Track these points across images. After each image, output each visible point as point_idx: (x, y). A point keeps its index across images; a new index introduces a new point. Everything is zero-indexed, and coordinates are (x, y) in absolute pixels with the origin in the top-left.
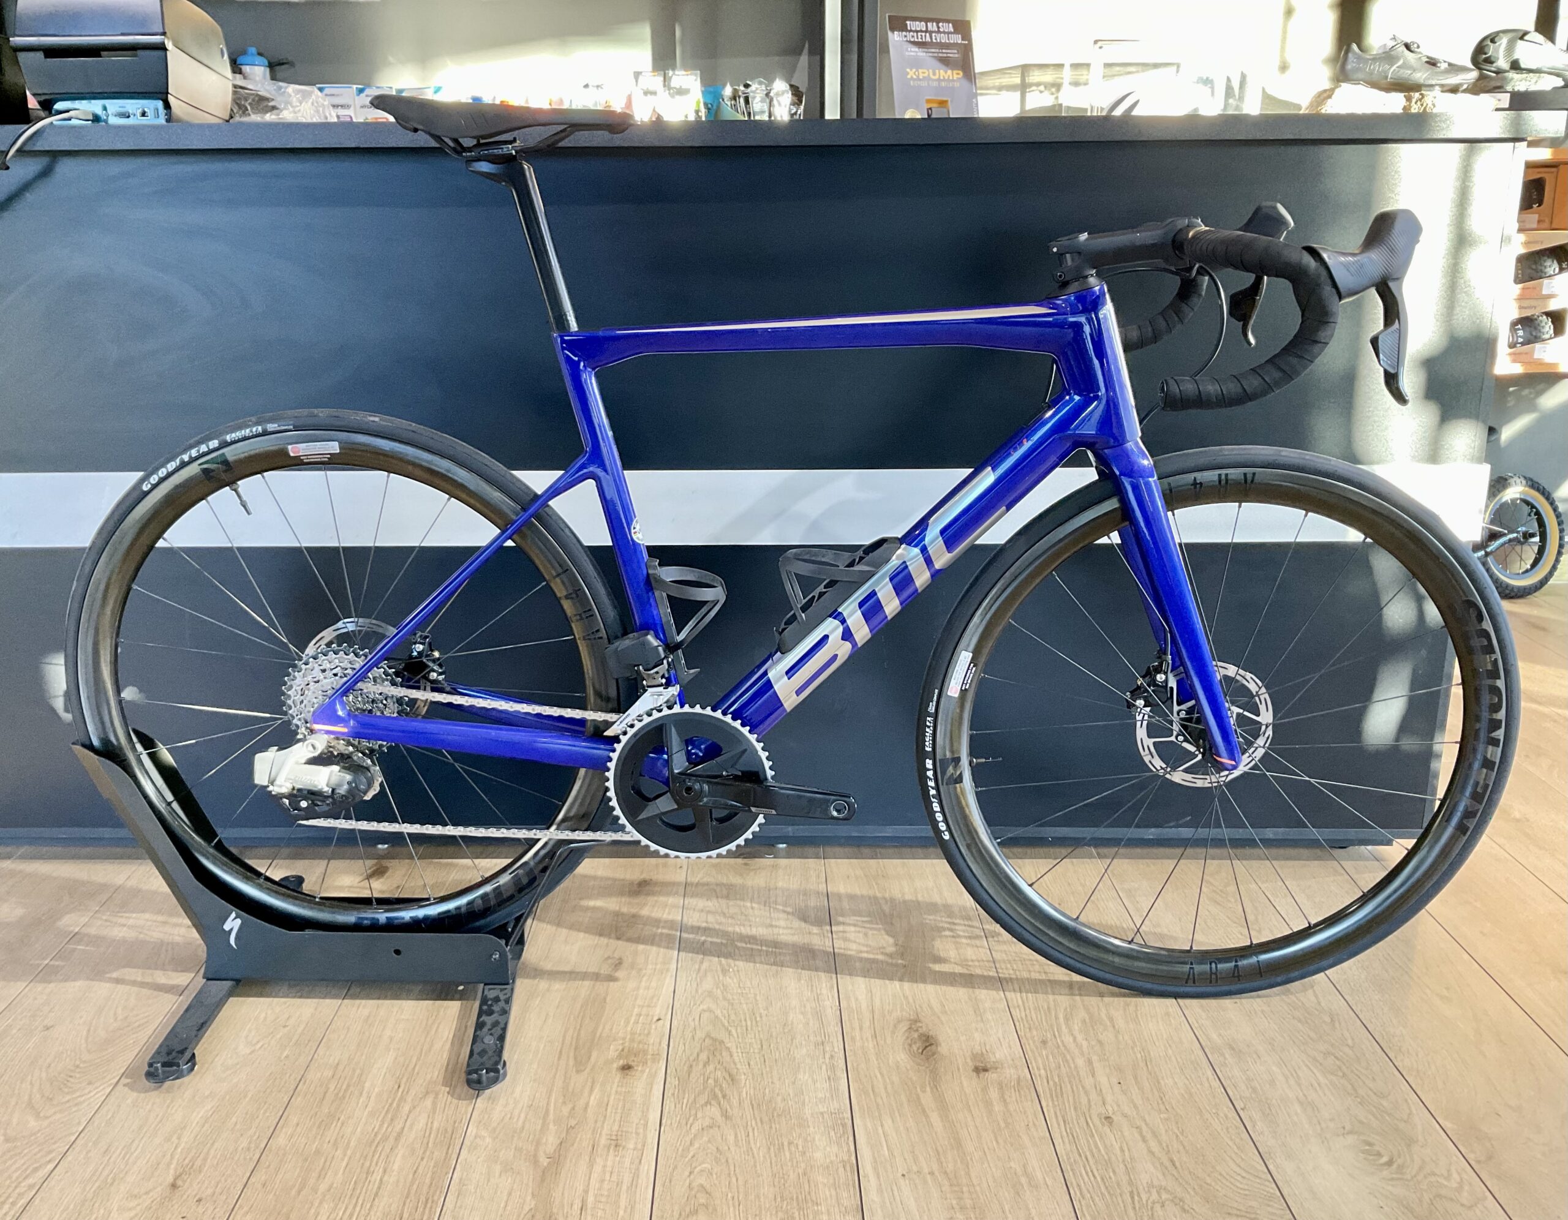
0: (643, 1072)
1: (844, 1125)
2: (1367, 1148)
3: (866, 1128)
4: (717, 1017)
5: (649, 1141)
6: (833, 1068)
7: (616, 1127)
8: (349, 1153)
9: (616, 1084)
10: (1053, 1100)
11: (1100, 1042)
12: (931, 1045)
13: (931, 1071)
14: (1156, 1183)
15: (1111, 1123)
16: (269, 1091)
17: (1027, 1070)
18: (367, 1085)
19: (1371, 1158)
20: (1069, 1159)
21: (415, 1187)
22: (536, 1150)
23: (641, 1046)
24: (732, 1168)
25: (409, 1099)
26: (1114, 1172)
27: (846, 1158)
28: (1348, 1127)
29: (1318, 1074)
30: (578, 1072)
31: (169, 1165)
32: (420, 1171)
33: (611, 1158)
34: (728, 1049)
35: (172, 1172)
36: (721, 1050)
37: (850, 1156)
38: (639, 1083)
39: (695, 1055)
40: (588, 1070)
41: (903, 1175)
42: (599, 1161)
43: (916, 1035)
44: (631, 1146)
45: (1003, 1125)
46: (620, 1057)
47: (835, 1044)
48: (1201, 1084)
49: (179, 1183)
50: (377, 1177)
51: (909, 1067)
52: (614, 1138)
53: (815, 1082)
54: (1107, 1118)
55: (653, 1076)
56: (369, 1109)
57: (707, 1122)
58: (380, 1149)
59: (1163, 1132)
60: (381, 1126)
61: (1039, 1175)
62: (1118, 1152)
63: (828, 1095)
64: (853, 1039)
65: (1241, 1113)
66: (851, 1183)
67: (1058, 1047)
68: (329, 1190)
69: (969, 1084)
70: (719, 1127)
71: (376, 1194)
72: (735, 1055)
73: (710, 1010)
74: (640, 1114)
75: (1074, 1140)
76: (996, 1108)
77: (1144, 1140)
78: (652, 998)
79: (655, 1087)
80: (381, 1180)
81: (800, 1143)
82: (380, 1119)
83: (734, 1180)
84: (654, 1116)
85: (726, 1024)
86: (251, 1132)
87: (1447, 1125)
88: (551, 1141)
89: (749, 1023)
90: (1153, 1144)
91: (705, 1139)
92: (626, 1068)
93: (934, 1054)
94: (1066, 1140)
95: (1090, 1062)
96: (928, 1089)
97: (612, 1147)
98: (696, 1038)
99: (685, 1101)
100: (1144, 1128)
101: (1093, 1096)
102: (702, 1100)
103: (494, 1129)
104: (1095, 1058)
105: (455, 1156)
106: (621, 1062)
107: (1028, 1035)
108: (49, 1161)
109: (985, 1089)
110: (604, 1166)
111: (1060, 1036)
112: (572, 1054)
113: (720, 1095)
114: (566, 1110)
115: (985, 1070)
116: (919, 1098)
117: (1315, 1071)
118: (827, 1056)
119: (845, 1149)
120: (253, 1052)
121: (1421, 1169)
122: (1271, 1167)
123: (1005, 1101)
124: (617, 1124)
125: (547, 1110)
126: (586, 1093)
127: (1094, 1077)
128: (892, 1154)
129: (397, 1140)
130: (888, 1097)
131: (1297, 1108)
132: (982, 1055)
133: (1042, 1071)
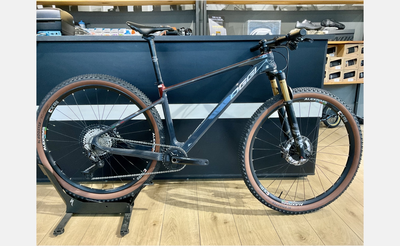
0: (158, 225)
1: (198, 235)
2: (300, 236)
4: (173, 214)
5: (159, 239)
6: (196, 223)
9: (152, 228)
10: (239, 228)
11: (249, 217)
12: (216, 218)
13: (216, 223)
15: (251, 233)
16: (81, 231)
17: (234, 222)
19: (301, 238)
20: (242, 240)
22: (135, 241)
23: (158, 220)
25: (110, 232)
26: (251, 242)
27: (198, 241)
28: (297, 232)
30: (145, 226)
33: (151, 243)
36: (174, 220)
38: (157, 228)
39: (169, 221)
40: (147, 225)
42: (148, 244)
43: (213, 216)
44: (155, 240)
45: (229, 234)
46: (153, 222)
47: (197, 219)
51: (211, 223)
52: (151, 239)
53: (192, 226)
56: (102, 234)
57: (170, 235)
58: (103, 242)
59: (261, 234)
61: (236, 243)
62: (252, 238)
63: (195, 229)
64: (200, 217)
65: (276, 230)
67: (241, 218)
69: (223, 226)
70: (173, 236)
72: (177, 221)
73: (172, 212)
74: (157, 234)
75: (243, 236)
76: (228, 230)
77: (257, 236)
78: (160, 211)
79: (160, 228)
81: (189, 239)
82: (104, 236)
84: (160, 234)
85: (175, 215)
87: (316, 231)
88: (139, 240)
89: (180, 215)
90: (259, 237)
91: (170, 238)
92: (155, 225)
93: (216, 220)
95: (247, 220)
96: (215, 227)
97: (151, 241)
98: (169, 218)
99: (166, 231)
100: (257, 233)
101: (248, 228)
102: (170, 230)
105: (119, 243)
106: (154, 223)
109: (226, 227)
112: (143, 223)
113: (173, 229)
114: (142, 233)
115: (226, 223)
118: (195, 221)
120: (78, 223)
121: (311, 240)
122: (282, 240)
123: (230, 229)
124: (152, 236)
125: (138, 233)
126: (146, 230)
127: (248, 223)
128: (207, 240)
129: (107, 240)
130: (207, 229)
131: (287, 228)
132: (226, 220)
133: (238, 223)
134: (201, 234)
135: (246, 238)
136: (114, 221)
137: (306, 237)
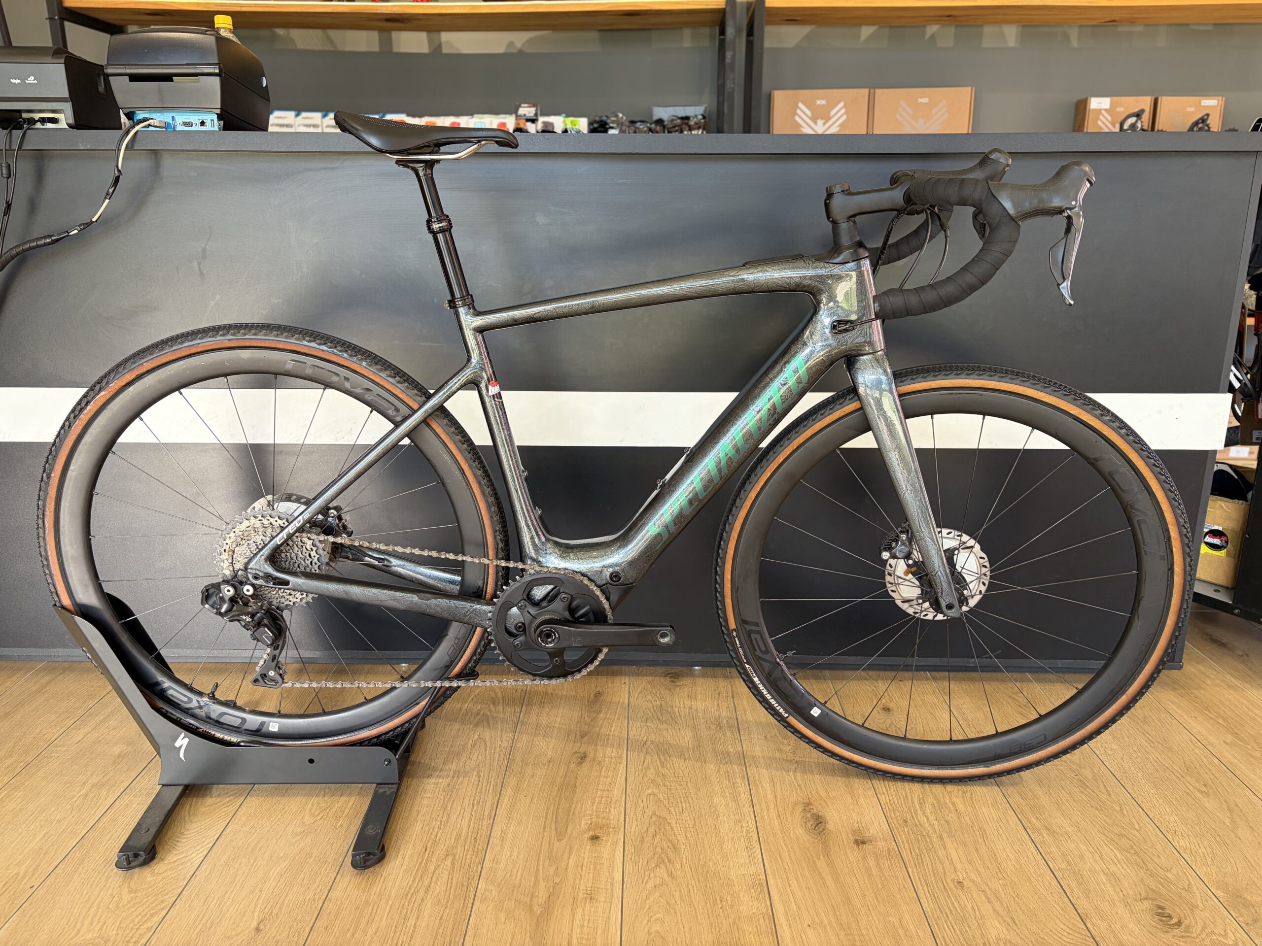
0: (607, 841)
1: (761, 885)
2: (1160, 911)
3: (777, 887)
4: (659, 800)
5: (615, 895)
6: (749, 839)
7: (590, 885)
8: (390, 903)
9: (588, 850)
10: (916, 868)
11: (947, 822)
12: (821, 823)
13: (823, 843)
14: (1002, 936)
15: (962, 887)
16: (328, 852)
17: (894, 844)
19: (1164, 919)
20: (933, 915)
21: (441, 930)
22: (531, 900)
23: (604, 821)
24: (679, 916)
25: (434, 860)
26: (969, 926)
27: (764, 911)
28: (1143, 894)
29: (1115, 851)
30: (558, 840)
31: (253, 913)
32: (444, 918)
33: (587, 908)
34: (669, 823)
35: (256, 918)
36: (664, 825)
37: (767, 910)
38: (605, 850)
39: (645, 828)
40: (567, 837)
41: (809, 926)
42: (579, 911)
43: (809, 815)
44: (602, 899)
45: (880, 886)
46: (589, 829)
47: (749, 821)
48: (1027, 857)
49: (262, 927)
50: (411, 922)
51: (806, 840)
52: (589, 892)
53: (737, 851)
54: (959, 882)
55: (615, 844)
56: (405, 867)
57: (658, 881)
58: (413, 899)
59: (1003, 895)
61: (912, 927)
62: (971, 912)
63: (747, 861)
64: (762, 817)
65: (1061, 881)
66: (769, 931)
67: (916, 826)
68: (376, 933)
69: (853, 855)
70: (667, 885)
71: (412, 936)
72: (675, 829)
73: (654, 794)
74: (607, 874)
75: (936, 900)
76: (874, 873)
77: (990, 902)
78: (611, 784)
79: (617, 853)
80: (415, 924)
81: (729, 899)
82: (413, 875)
83: (681, 927)
84: (618, 876)
85: (667, 805)
86: (315, 885)
87: (1219, 893)
88: (542, 895)
89: (684, 804)
90: (996, 904)
91: (657, 894)
92: (595, 838)
93: (823, 830)
94: (930, 900)
95: (941, 837)
96: (822, 857)
97: (588, 900)
98: (645, 817)
99: (640, 864)
100: (988, 891)
101: (947, 864)
102: (653, 863)
103: (499, 885)
104: (945, 835)
105: (470, 905)
106: (591, 833)
107: (893, 816)
108: (163, 909)
109: (864, 858)
110: (583, 915)
111: (917, 818)
112: (553, 828)
113: (667, 861)
114: (552, 870)
115: (863, 843)
116: (815, 864)
117: (1113, 849)
118: (744, 830)
119: (763, 905)
120: (314, 822)
121: (1204, 928)
122: (1089, 925)
123: (880, 867)
124: (591, 881)
125: (538, 870)
126: (566, 857)
127: (945, 848)
128: (799, 907)
129: (426, 892)
130: (792, 862)
131: (1103, 877)
132: (860, 830)
133: (906, 844)
134: (771, 882)
135: (946, 908)
136: (445, 818)
137: (1182, 916)
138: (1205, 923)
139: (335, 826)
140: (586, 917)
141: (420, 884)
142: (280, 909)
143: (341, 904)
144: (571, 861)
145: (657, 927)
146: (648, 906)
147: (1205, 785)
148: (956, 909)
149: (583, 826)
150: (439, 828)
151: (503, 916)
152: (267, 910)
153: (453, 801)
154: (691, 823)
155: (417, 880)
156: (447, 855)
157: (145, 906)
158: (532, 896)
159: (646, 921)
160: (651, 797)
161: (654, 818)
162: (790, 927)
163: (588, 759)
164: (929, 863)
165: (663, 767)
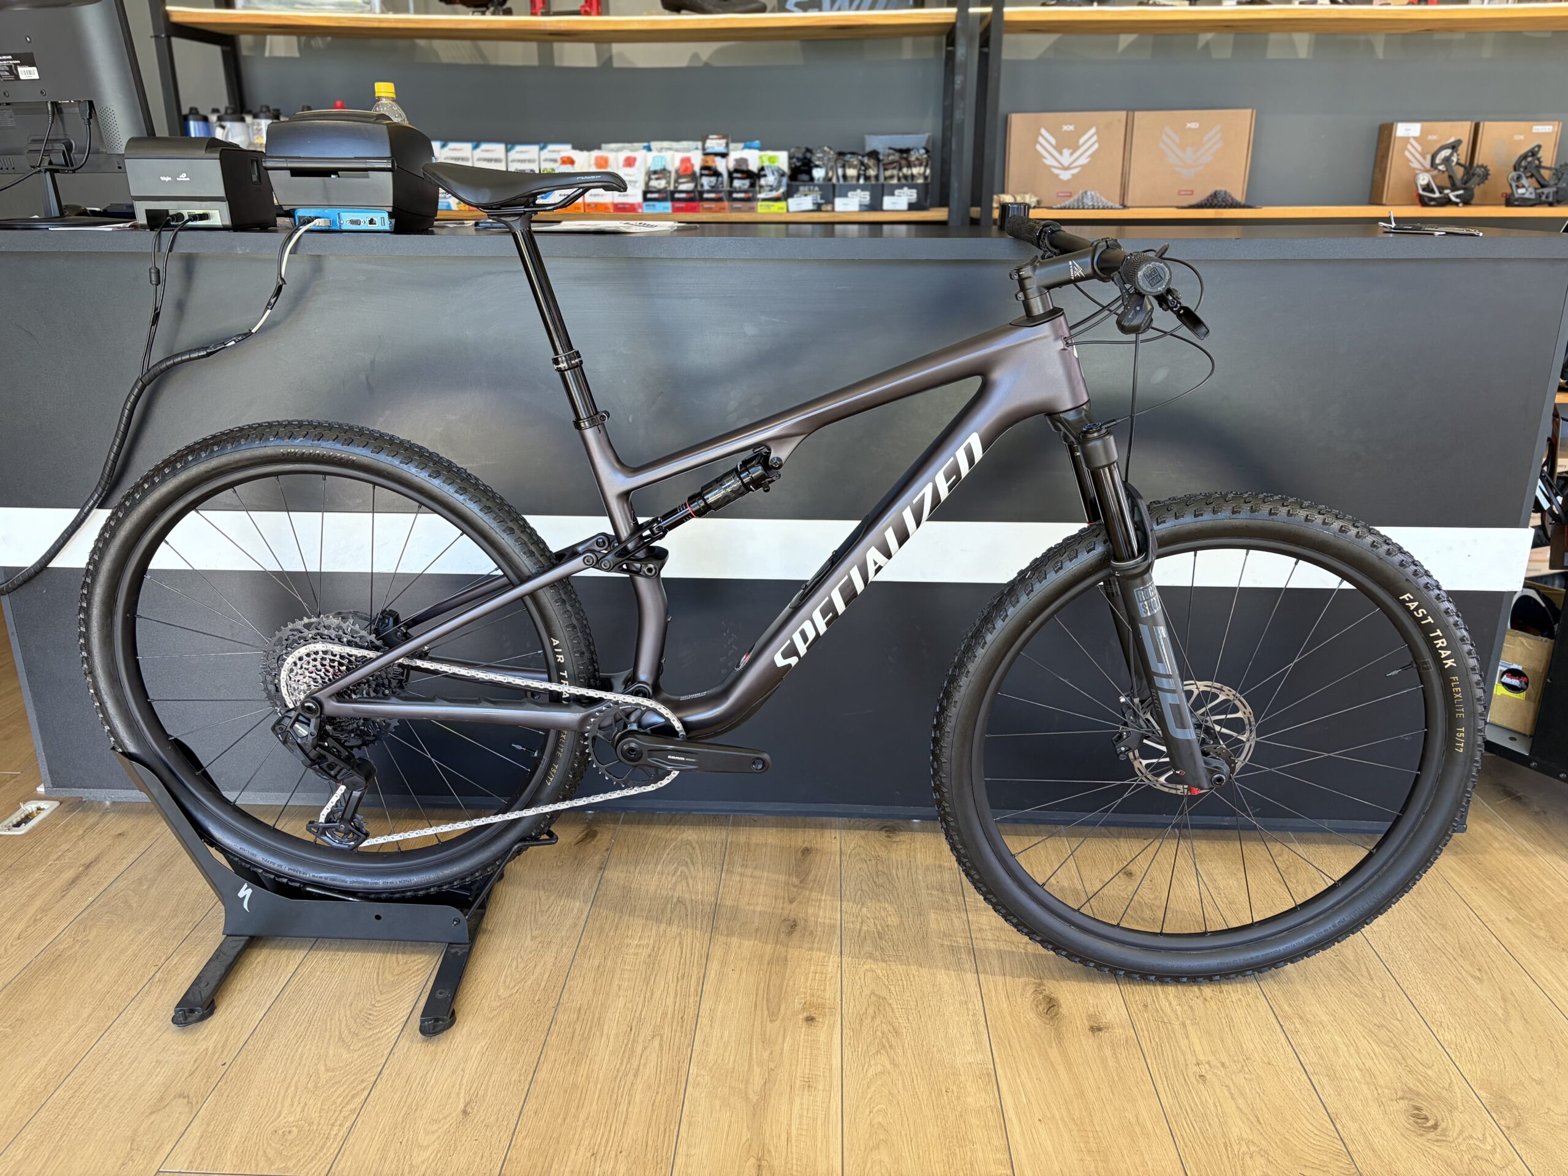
0: (823, 1023)
1: (989, 1075)
2: (1416, 1112)
3: (1006, 1076)
4: (878, 977)
5: (835, 1083)
6: (976, 1023)
7: (807, 1071)
8: (599, 1086)
9: (802, 1035)
10: (1155, 1059)
11: (1191, 1007)
12: (1054, 1006)
13: (1056, 1029)
14: (1245, 1136)
15: (1204, 1081)
16: (528, 1030)
17: (1132, 1031)
18: (606, 1028)
19: (1419, 1121)
20: (1172, 1111)
21: (655, 1117)
22: (746, 1087)
23: (819, 1000)
24: (902, 1107)
25: (640, 1040)
26: (1210, 1125)
27: (992, 1103)
28: (1400, 1095)
29: (1373, 1044)
30: (771, 1021)
31: (458, 1094)
32: (657, 1104)
33: (806, 1097)
34: (890, 1004)
35: (462, 1100)
36: (884, 1006)
37: (996, 1102)
38: (821, 1032)
39: (864, 1009)
40: (780, 1018)
41: (1040, 1120)
42: (797, 1100)
43: (1041, 997)
44: (821, 1087)
45: (1116, 1079)
46: (804, 1009)
47: (976, 1002)
48: (1277, 1049)
49: (469, 1110)
50: (623, 1107)
51: (1037, 1025)
52: (806, 1080)
53: (962, 1036)
54: (1201, 1076)
55: (832, 1027)
56: (610, 1048)
57: (879, 1069)
58: (623, 1083)
59: (1248, 1091)
60: (621, 1063)
61: (1150, 1126)
62: (1212, 1108)
63: (974, 1048)
64: (990, 1000)
65: (1311, 1077)
66: (998, 1125)
67: (1157, 1011)
68: (587, 1119)
69: (1089, 1043)
70: (889, 1073)
71: (625, 1123)
72: (896, 1010)
73: (873, 971)
74: (825, 1060)
75: (1175, 1095)
76: (1110, 1064)
77: (1233, 1098)
78: (824, 958)
79: (834, 1036)
80: (627, 1110)
81: (955, 1089)
82: (620, 1057)
83: (905, 1119)
84: (836, 1062)
85: (886, 983)
86: (519, 1066)
87: (1482, 1094)
88: (757, 1082)
89: (905, 982)
90: (1241, 1102)
91: (879, 1082)
92: (810, 1019)
93: (1056, 1015)
94: (1169, 1094)
95: (1184, 1025)
96: (1054, 1045)
97: (806, 1088)
98: (864, 996)
99: (860, 1049)
100: (1232, 1087)
101: (1189, 1056)
102: (873, 1050)
103: (711, 1070)
104: (1188, 1022)
105: (682, 1091)
106: (805, 1014)
107: (1132, 999)
108: (364, 1089)
109: (1100, 1047)
110: (802, 1104)
111: (1158, 1002)
112: (765, 1007)
113: (888, 1046)
114: (766, 1055)
115: (1099, 1029)
116: (1047, 1053)
117: (1371, 1041)
118: (971, 1013)
119: (991, 1096)
120: (511, 996)
121: (1461, 1133)
122: (1338, 1126)
123: (1116, 1057)
124: (808, 1067)
125: (751, 1054)
126: (780, 1039)
127: (1187, 1037)
128: (1029, 1101)
129: (636, 1075)
130: (1022, 1050)
131: (1358, 1074)
132: (1095, 1015)
133: (1146, 1032)
134: (999, 1072)
135: (1186, 1104)
136: (648, 994)
137: (1440, 1118)
138: (1463, 1126)
139: (533, 1001)
140: (805, 1106)
141: (629, 1066)
142: (486, 1090)
143: (548, 1086)
144: (786, 1045)
145: (880, 1119)
146: (869, 1096)
147: (1480, 970)
148: (1197, 1105)
149: (798, 1006)
150: (643, 1006)
151: (717, 1103)
152: (472, 1091)
153: (656, 975)
154: (913, 1003)
155: (625, 1063)
156: (654, 1036)
157: (345, 1086)
158: (747, 1082)
159: (867, 1112)
160: (869, 974)
161: (873, 998)
162: (1020, 1121)
163: (799, 928)
164: (1170, 1054)
165: (881, 938)
